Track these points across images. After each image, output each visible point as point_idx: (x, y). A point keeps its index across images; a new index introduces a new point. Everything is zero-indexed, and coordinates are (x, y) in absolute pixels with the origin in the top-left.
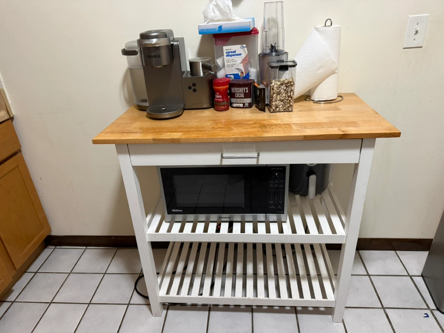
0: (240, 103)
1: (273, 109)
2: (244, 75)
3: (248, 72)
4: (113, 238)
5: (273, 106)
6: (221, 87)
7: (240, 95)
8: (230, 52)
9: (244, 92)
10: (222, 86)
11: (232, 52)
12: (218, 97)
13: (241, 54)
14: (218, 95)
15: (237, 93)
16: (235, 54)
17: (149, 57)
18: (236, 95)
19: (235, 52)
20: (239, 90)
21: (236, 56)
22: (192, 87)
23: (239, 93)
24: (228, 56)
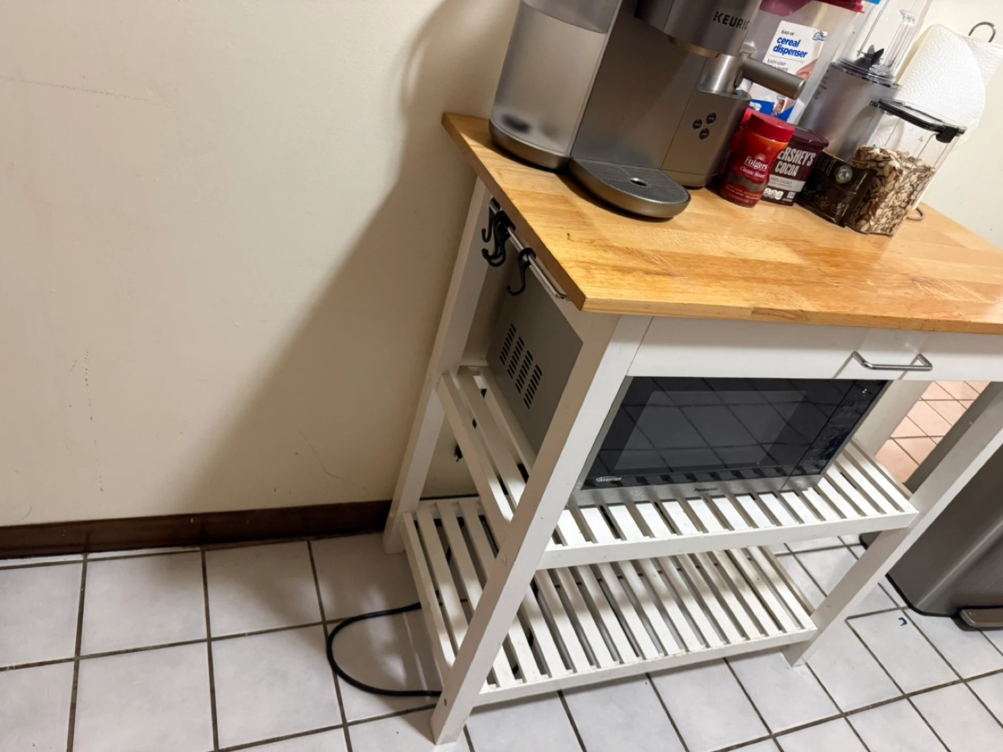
0: (778, 190)
1: (870, 225)
2: (782, 111)
3: (792, 105)
4: (192, 521)
5: (872, 218)
6: (773, 141)
7: (789, 169)
8: (788, 40)
9: (803, 164)
10: (776, 140)
11: (791, 43)
12: (757, 166)
13: (806, 53)
14: (759, 161)
15: (784, 161)
16: (794, 48)
17: (725, 19)
18: (780, 167)
19: (796, 44)
20: (794, 155)
21: (793, 57)
22: (704, 122)
23: (791, 163)
24: (778, 49)
